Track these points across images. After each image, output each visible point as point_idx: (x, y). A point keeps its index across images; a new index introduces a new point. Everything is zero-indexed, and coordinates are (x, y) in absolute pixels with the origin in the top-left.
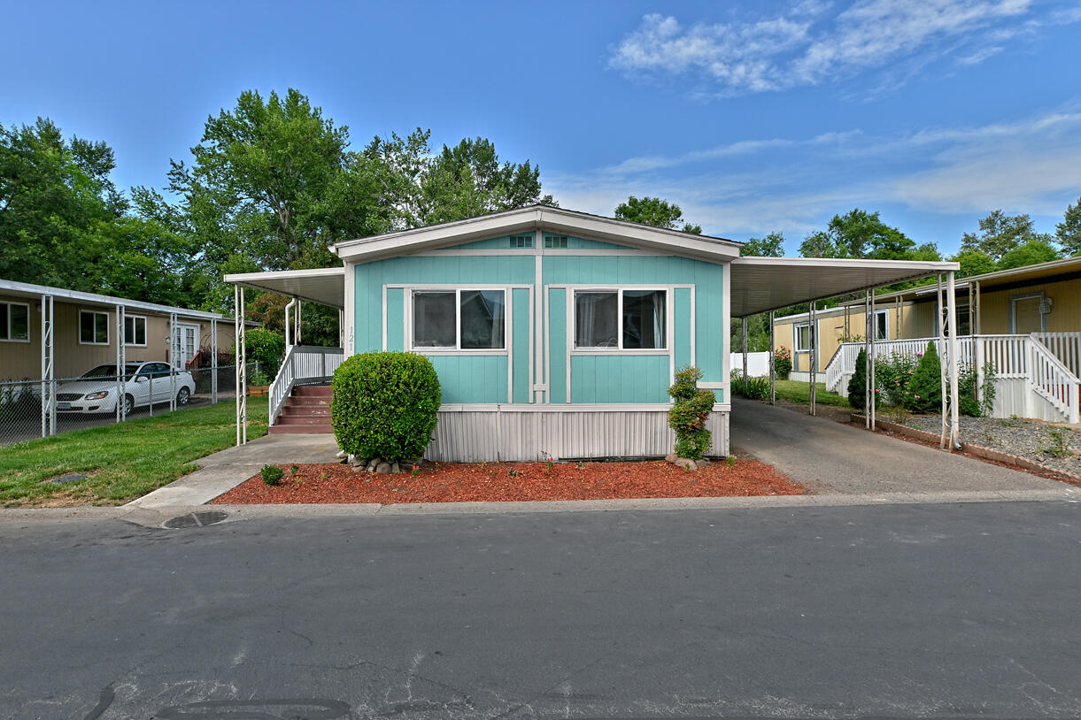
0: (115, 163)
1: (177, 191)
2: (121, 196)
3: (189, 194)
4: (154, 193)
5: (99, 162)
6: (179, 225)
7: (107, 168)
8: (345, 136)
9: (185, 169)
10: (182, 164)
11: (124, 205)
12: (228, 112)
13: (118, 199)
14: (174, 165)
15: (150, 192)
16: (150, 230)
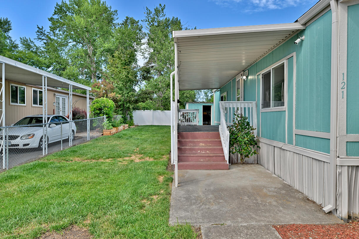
0: (12, 28)
1: (40, 40)
2: (15, 43)
3: (45, 41)
4: (30, 40)
5: (5, 27)
6: (42, 55)
7: (8, 30)
8: (116, 14)
9: (44, 30)
10: (42, 28)
11: (16, 47)
12: (65, 1)
13: (13, 44)
14: (39, 28)
15: (29, 40)
16: (29, 56)
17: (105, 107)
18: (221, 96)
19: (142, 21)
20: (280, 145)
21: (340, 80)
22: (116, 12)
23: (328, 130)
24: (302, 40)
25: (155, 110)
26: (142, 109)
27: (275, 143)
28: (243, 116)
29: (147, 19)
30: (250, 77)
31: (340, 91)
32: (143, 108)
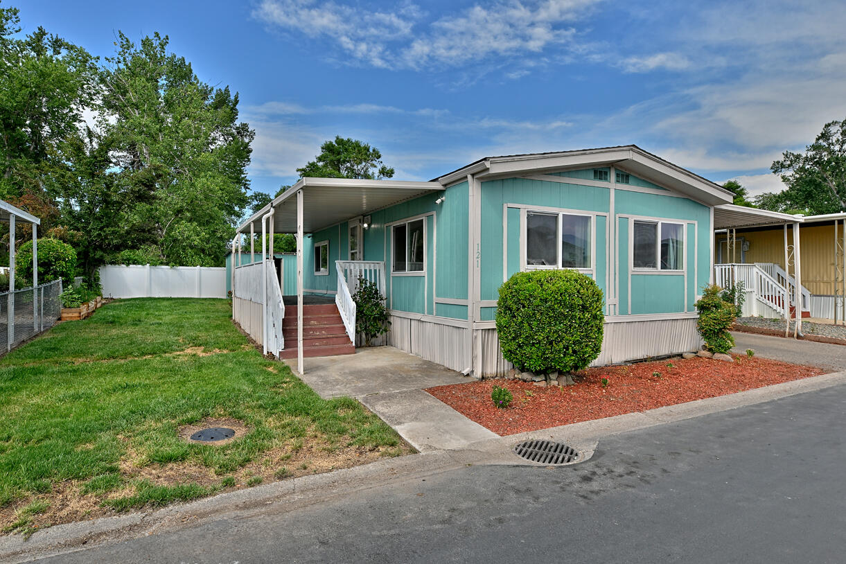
8: (13, 19)
17: (58, 259)
18: (316, 245)
19: (107, 59)
20: (419, 316)
21: (476, 251)
22: (15, 14)
23: (466, 297)
24: (442, 201)
25: (154, 264)
26: (123, 263)
27: (412, 316)
28: (363, 277)
29: (122, 59)
30: (373, 226)
31: (476, 260)
32: (126, 260)
